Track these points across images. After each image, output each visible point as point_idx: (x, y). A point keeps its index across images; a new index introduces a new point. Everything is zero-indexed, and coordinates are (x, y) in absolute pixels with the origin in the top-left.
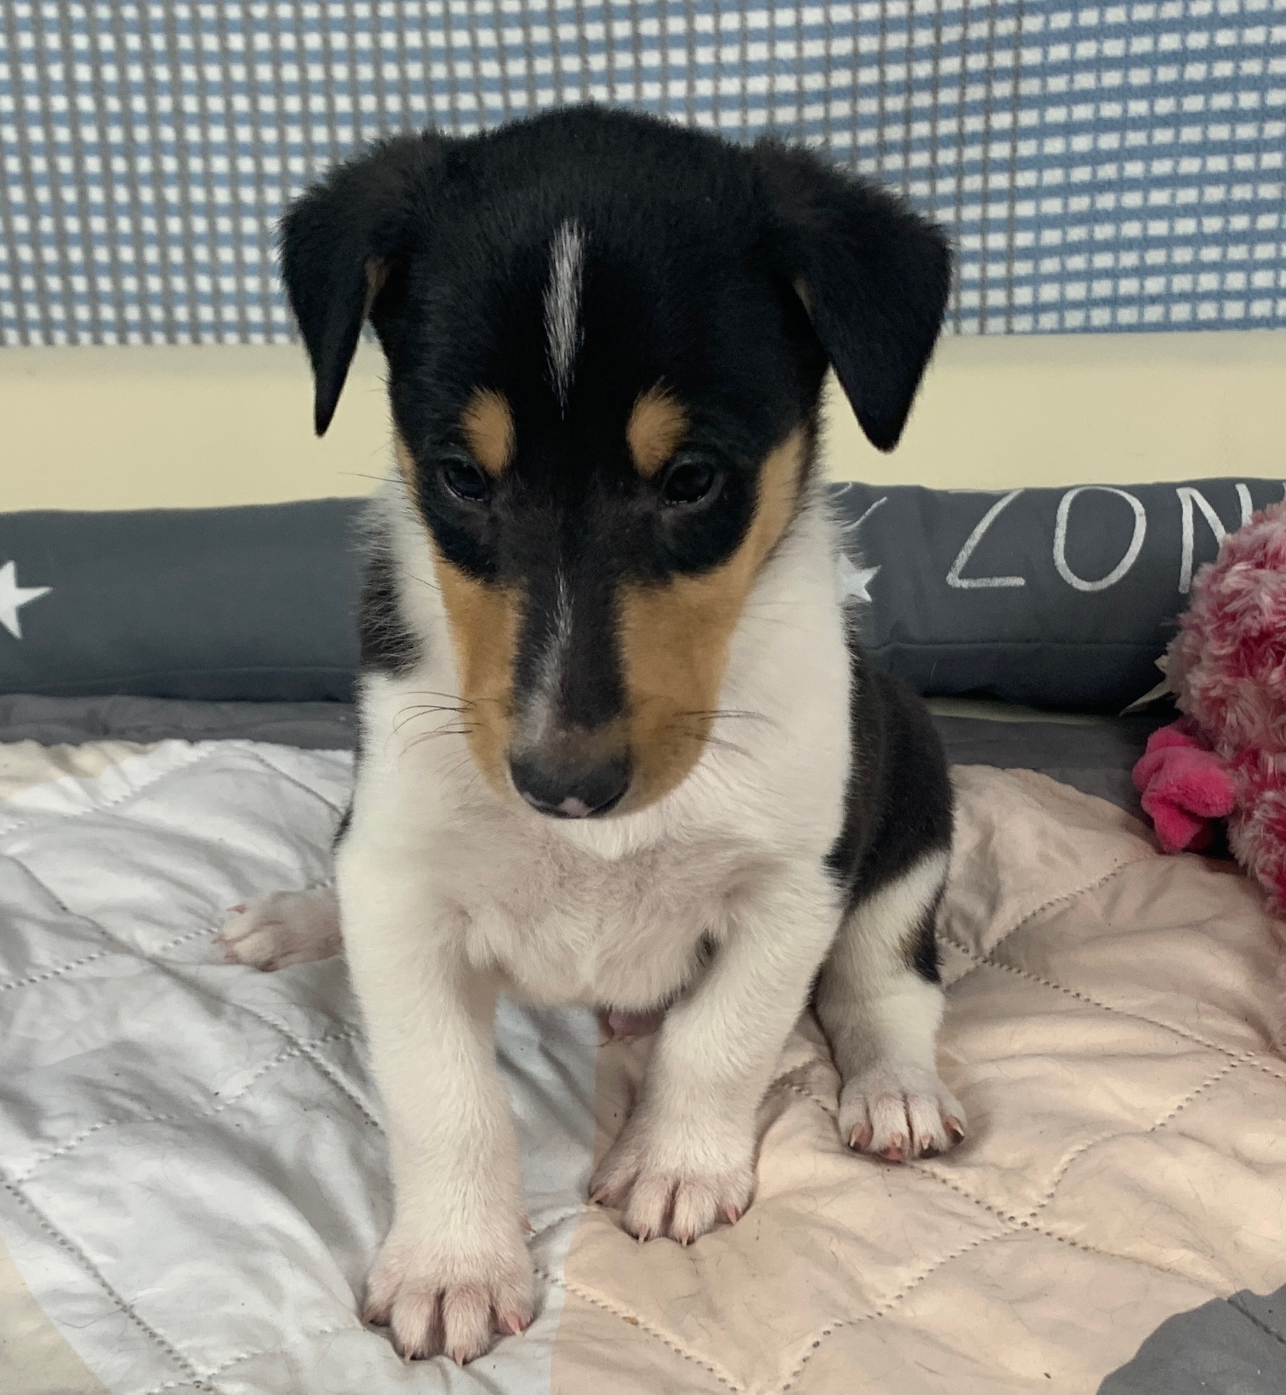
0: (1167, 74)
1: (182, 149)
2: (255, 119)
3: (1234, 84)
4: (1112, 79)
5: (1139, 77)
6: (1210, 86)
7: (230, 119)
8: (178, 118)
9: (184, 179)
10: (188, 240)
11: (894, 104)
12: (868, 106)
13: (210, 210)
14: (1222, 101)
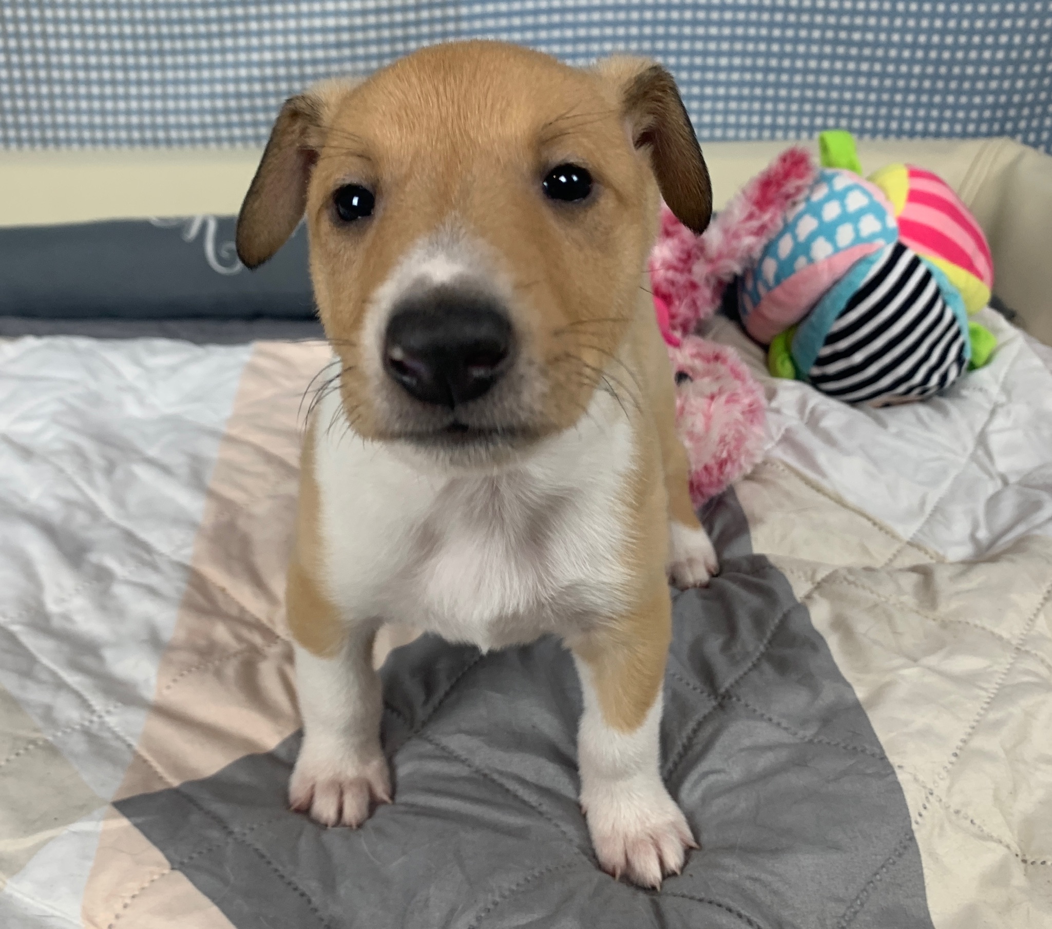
0: (530, 20)
1: (47, 51)
2: (83, 36)
3: (562, 25)
4: (503, 22)
5: (517, 21)
6: (550, 26)
7: (70, 36)
8: (44, 35)
9: (48, 66)
10: (51, 97)
11: (399, 32)
12: (386, 33)
13: (62, 82)
14: (556, 34)
